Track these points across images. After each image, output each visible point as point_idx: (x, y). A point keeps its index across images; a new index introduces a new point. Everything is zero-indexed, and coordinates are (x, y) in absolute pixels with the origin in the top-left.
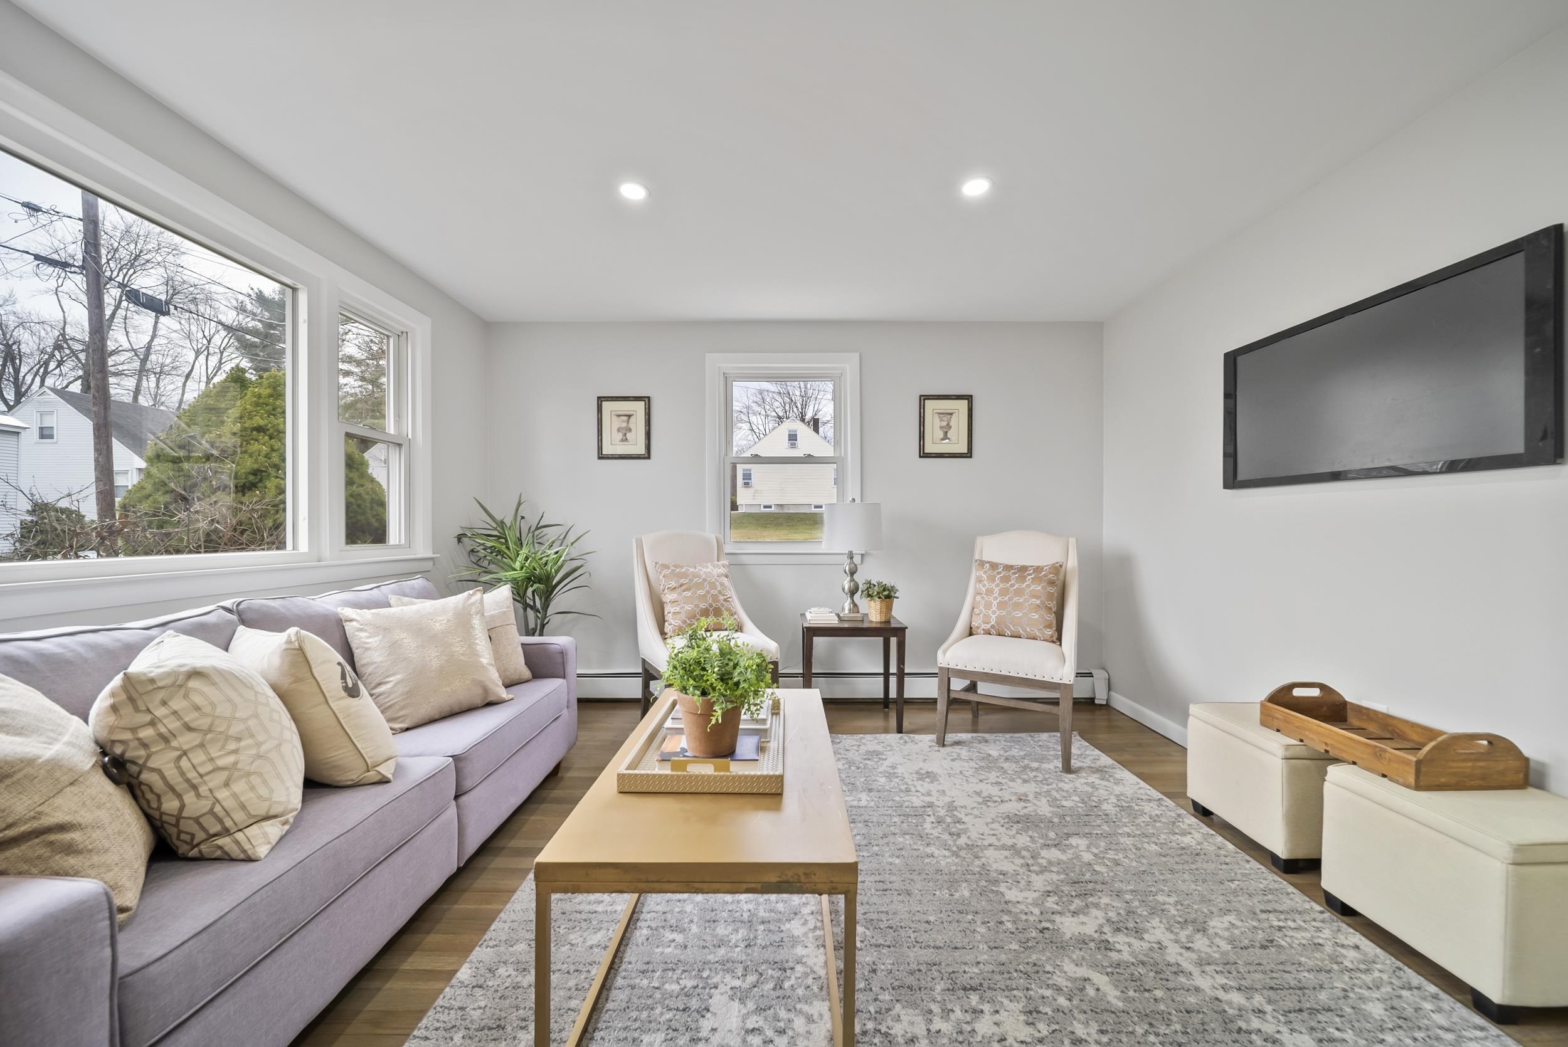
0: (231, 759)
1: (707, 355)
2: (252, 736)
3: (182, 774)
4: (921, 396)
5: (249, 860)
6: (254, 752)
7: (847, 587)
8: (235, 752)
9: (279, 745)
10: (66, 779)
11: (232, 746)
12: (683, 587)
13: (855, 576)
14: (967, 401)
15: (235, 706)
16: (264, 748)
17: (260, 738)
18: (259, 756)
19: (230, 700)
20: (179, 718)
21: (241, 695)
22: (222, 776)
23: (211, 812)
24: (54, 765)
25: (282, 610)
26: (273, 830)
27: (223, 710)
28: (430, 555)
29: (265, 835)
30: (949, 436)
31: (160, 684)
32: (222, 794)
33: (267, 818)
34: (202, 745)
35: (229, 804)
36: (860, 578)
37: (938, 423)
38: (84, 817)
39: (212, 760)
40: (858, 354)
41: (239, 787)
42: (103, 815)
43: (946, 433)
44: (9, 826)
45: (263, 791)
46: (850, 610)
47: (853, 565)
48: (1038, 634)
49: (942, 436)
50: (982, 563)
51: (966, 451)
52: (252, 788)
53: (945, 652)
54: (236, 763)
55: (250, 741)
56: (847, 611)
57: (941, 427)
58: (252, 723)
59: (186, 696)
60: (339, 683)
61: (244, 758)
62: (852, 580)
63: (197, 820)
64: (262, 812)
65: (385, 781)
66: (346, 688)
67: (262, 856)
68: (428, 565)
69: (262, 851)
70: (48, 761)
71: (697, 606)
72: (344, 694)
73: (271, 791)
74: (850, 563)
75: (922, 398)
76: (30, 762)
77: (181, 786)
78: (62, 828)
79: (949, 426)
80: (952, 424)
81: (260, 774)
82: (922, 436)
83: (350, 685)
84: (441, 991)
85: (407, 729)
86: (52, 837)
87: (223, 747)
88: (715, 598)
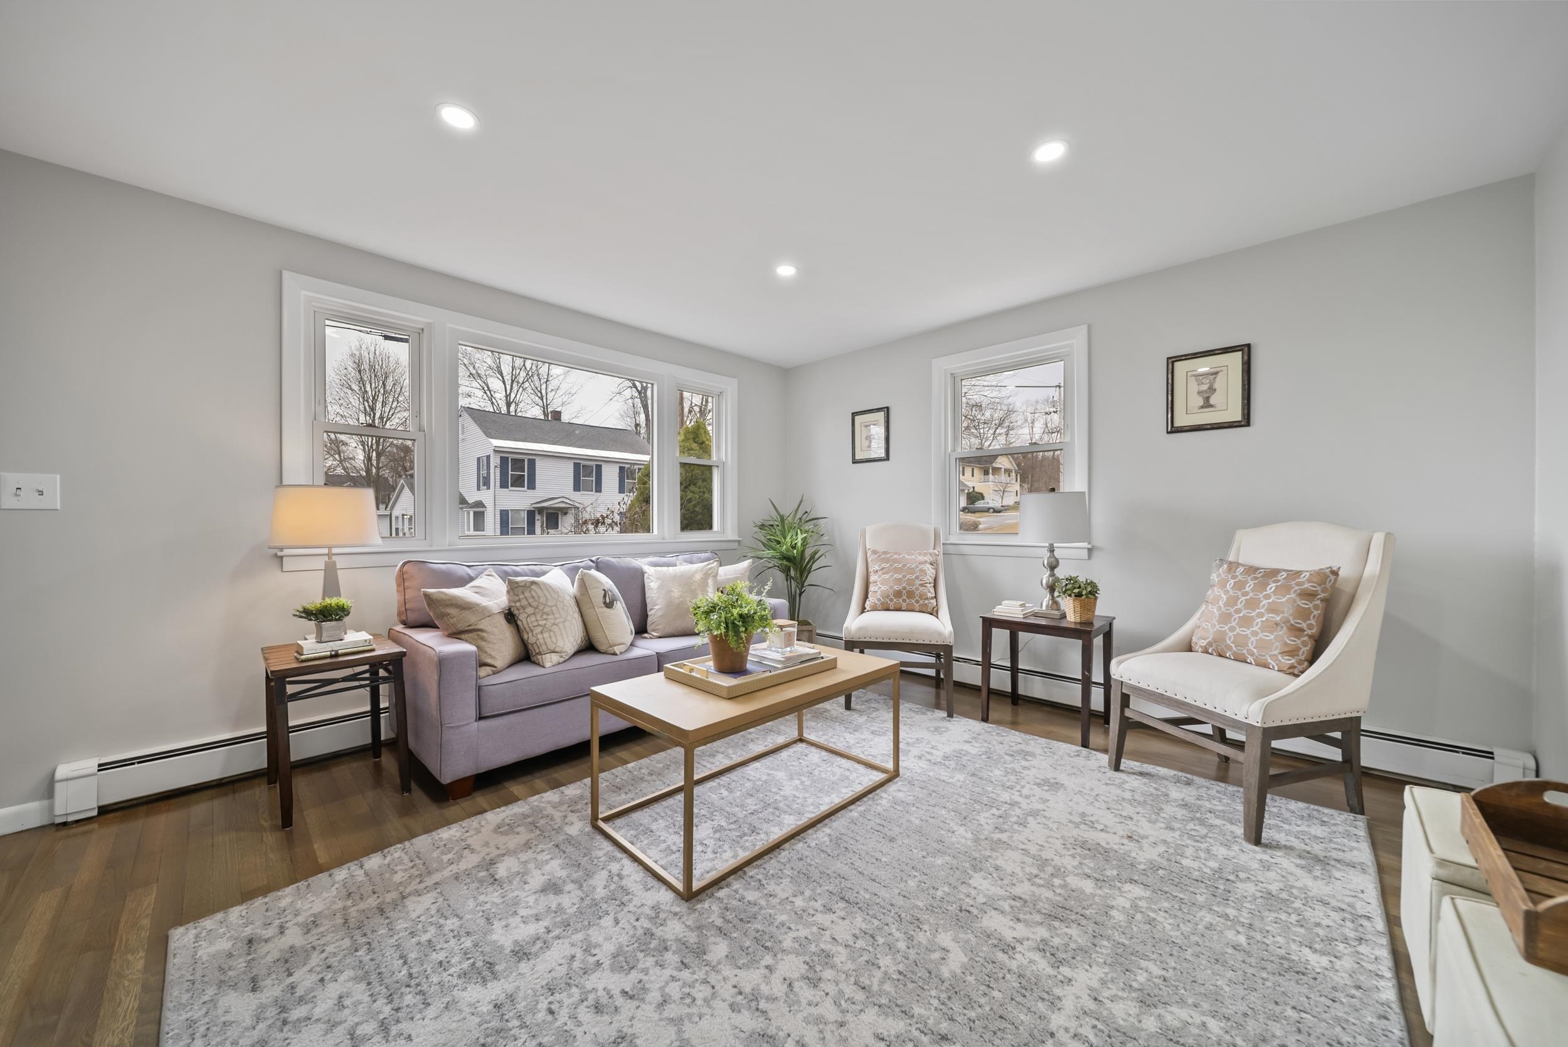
0: (544, 622)
1: (934, 361)
2: (553, 614)
3: (528, 624)
4: (1168, 358)
5: (543, 667)
6: (553, 621)
7: (1044, 582)
8: (546, 619)
9: (564, 622)
10: (487, 614)
11: (545, 617)
12: (884, 571)
13: (1056, 571)
14: (1240, 353)
15: (547, 599)
16: (557, 621)
17: (557, 616)
18: (555, 624)
19: (545, 596)
20: (527, 600)
21: (551, 595)
22: (540, 629)
23: (536, 643)
24: (485, 608)
25: (616, 564)
26: (555, 658)
27: (543, 600)
28: (736, 538)
29: (551, 658)
30: (1212, 401)
31: (521, 585)
32: (540, 636)
33: (554, 652)
34: (534, 614)
35: (542, 641)
36: (1061, 573)
37: (1194, 387)
38: (489, 629)
39: (537, 621)
40: (1084, 329)
41: (546, 635)
42: (496, 631)
43: (1207, 399)
44: (469, 626)
45: (554, 640)
46: (1047, 606)
47: (1053, 559)
48: (1269, 661)
49: (1201, 403)
50: (1233, 566)
51: (1239, 417)
52: (550, 637)
53: (1120, 663)
54: (545, 624)
55: (552, 616)
56: (1044, 608)
57: (1199, 393)
58: (554, 608)
59: (530, 592)
60: (602, 599)
61: (549, 624)
62: (1052, 575)
63: (532, 645)
64: (552, 648)
65: (615, 654)
66: (605, 603)
67: (547, 666)
68: (735, 545)
69: (548, 665)
70: (483, 606)
71: (891, 587)
72: (603, 605)
73: (557, 641)
74: (1050, 557)
75: (1170, 361)
76: (478, 605)
77: (528, 629)
78: (481, 630)
79: (1212, 390)
80: (1216, 386)
81: (554, 632)
82: (1171, 407)
83: (608, 601)
84: (618, 767)
85: (660, 637)
86: (479, 633)
87: (541, 617)
88: (911, 582)
